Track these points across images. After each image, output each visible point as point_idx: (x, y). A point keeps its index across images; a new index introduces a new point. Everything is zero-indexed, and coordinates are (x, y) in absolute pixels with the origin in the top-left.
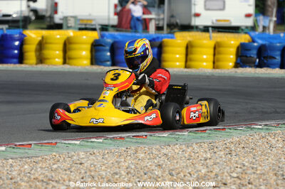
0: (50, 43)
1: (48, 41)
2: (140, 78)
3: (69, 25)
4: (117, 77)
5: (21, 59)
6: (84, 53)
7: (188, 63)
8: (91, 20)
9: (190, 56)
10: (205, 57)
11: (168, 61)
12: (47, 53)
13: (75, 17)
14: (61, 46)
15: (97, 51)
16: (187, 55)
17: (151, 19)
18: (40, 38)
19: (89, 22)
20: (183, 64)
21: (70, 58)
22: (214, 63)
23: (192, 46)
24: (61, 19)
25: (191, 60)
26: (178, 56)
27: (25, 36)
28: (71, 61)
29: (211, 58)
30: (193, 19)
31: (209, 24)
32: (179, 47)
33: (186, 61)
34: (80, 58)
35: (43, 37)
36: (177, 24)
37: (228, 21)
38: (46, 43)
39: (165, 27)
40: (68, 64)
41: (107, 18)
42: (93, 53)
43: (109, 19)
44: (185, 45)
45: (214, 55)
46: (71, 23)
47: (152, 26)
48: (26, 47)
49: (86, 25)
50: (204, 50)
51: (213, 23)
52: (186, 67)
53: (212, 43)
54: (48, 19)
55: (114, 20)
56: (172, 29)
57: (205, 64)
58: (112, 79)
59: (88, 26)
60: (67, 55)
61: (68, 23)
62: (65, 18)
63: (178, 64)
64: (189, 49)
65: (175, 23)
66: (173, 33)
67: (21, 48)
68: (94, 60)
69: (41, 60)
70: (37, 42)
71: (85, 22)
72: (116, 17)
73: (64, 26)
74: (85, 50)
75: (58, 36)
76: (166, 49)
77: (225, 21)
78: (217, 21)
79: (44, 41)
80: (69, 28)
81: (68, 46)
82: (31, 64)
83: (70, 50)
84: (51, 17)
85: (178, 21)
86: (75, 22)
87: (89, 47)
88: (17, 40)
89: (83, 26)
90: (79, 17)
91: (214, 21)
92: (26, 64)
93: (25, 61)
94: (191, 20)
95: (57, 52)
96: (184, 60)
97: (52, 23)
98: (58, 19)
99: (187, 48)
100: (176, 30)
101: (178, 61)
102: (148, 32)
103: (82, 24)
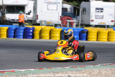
0: (44, 31)
1: (44, 30)
2: (70, 44)
3: (43, 24)
4: (62, 42)
5: (33, 37)
6: (57, 35)
7: (98, 39)
8: (51, 22)
9: (98, 37)
10: (104, 37)
11: (90, 38)
12: (43, 35)
13: (45, 21)
14: (49, 32)
15: (62, 34)
16: (97, 36)
17: (74, 22)
18: (40, 29)
19: (50, 23)
20: (96, 39)
21: (52, 37)
22: (108, 39)
23: (99, 33)
24: (39, 22)
25: (99, 38)
26: (94, 36)
27: (35, 28)
28: (52, 38)
29: (107, 37)
30: (91, 22)
31: (97, 24)
32: (94, 33)
33: (97, 39)
34: (56, 37)
35: (42, 29)
36: (84, 24)
37: (104, 23)
38: (43, 31)
39: (80, 25)
40: (51, 39)
41: (58, 21)
42: (61, 35)
43: (58, 22)
44: (97, 32)
45: (108, 36)
46: (43, 23)
47: (74, 25)
48: (35, 32)
49: (49, 24)
50: (104, 34)
51: (98, 24)
52: (97, 41)
53: (107, 32)
54: (34, 22)
55: (60, 22)
56: (82, 26)
57: (104, 39)
58: (60, 43)
59: (50, 25)
60: (51, 36)
61: (42, 23)
62: (41, 21)
63: (94, 39)
64: (98, 34)
65: (83, 23)
66: (83, 27)
67: (33, 33)
68: (61, 38)
69: (41, 37)
70: (39, 30)
71: (48, 23)
72: (61, 21)
73: (41, 24)
74: (58, 33)
75: (47, 28)
76: (89, 34)
77: (103, 23)
78: (100, 23)
79: (42, 30)
80: (42, 25)
81: (51, 32)
82: (37, 39)
83: (52, 33)
84: (35, 21)
85: (85, 23)
86: (45, 23)
87: (59, 32)
88: (31, 30)
89: (48, 25)
90: (46, 21)
91: (99, 23)
92: (35, 39)
93: (35, 38)
94: (90, 22)
95: (47, 34)
96: (96, 38)
97: (36, 23)
98: (38, 21)
99: (97, 33)
100: (84, 26)
101: (94, 38)
102: (73, 27)
103: (47, 24)
